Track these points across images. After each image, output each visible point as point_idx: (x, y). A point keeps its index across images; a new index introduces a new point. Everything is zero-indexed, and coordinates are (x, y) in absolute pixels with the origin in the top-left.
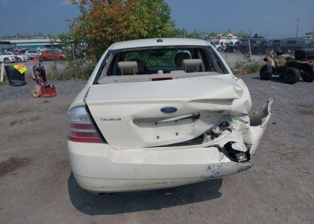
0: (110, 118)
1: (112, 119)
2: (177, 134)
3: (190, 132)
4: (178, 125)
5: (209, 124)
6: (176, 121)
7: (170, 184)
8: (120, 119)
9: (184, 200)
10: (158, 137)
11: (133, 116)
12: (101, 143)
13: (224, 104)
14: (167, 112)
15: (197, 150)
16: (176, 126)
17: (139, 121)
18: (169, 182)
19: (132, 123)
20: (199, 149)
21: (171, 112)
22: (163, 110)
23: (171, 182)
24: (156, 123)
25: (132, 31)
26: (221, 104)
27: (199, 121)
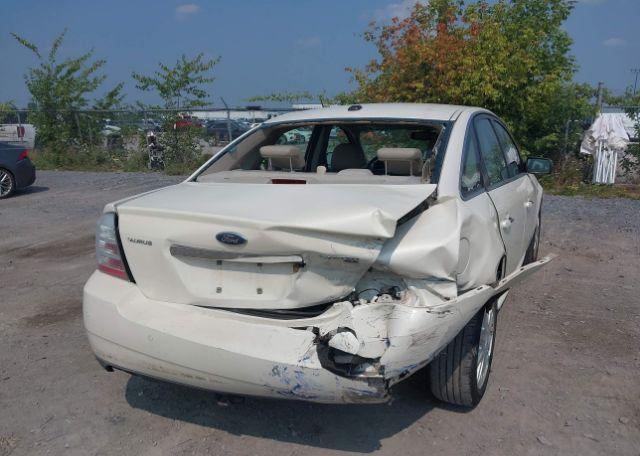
0: (137, 238)
1: (139, 241)
2: (260, 291)
3: (288, 293)
4: (263, 272)
5: (338, 285)
6: (260, 264)
7: (206, 384)
8: (150, 243)
9: (294, 434)
10: (219, 290)
11: (169, 240)
12: (125, 279)
13: (358, 246)
14: (226, 242)
15: (275, 330)
16: (254, 275)
17: (181, 251)
18: (208, 379)
19: (167, 254)
20: (279, 328)
21: (232, 243)
22: (221, 237)
23: (211, 381)
24: (220, 263)
25: (468, 88)
26: (352, 245)
27: (308, 272)
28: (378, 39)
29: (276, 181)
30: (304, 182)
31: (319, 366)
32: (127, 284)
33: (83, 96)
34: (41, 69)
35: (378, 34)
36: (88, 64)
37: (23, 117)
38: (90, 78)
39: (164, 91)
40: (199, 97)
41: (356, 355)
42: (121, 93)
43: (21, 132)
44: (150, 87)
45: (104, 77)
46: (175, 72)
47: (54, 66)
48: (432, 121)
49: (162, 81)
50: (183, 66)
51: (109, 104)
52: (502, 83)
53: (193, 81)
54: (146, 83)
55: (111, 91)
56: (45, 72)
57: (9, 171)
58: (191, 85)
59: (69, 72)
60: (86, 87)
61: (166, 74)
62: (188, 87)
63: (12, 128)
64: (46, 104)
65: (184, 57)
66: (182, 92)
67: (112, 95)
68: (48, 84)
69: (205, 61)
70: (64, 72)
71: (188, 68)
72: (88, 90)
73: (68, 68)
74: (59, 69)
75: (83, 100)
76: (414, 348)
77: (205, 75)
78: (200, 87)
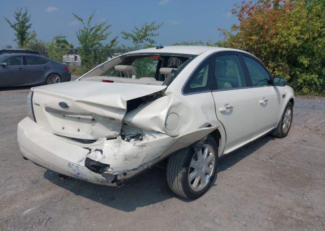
1: (36, 104)
2: (79, 130)
6: (79, 118)
8: (39, 105)
10: (63, 128)
13: (114, 112)
14: (63, 107)
16: (77, 123)
17: (49, 110)
19: (45, 110)
20: (78, 147)
22: (60, 104)
24: (64, 116)
26: (112, 111)
27: (97, 123)
28: (238, 13)
29: (104, 81)
30: (112, 82)
31: (84, 165)
32: (34, 122)
33: (100, 42)
34: (84, 29)
35: (238, 10)
36: (104, 27)
37: (76, 52)
38: (104, 34)
39: (135, 40)
40: (151, 43)
41: (98, 162)
42: (117, 40)
43: (76, 58)
44: (129, 38)
45: (110, 33)
46: (141, 31)
47: (90, 28)
48: (187, 55)
49: (135, 35)
50: (145, 28)
51: (111, 46)
52: (302, 37)
53: (149, 35)
54: (127, 36)
55: (112, 39)
56: (86, 31)
57: (59, 75)
58: (148, 37)
59: (96, 31)
60: (102, 38)
61: (137, 32)
62: (146, 38)
63: (72, 56)
64: (85, 46)
65: (146, 23)
66: (144, 41)
67: (113, 41)
68: (86, 37)
69: (155, 25)
70: (94, 31)
71: (147, 29)
72: (102, 39)
73: (95, 29)
74: (91, 30)
75: (100, 44)
76: (127, 162)
77: (154, 32)
78: (152, 38)
